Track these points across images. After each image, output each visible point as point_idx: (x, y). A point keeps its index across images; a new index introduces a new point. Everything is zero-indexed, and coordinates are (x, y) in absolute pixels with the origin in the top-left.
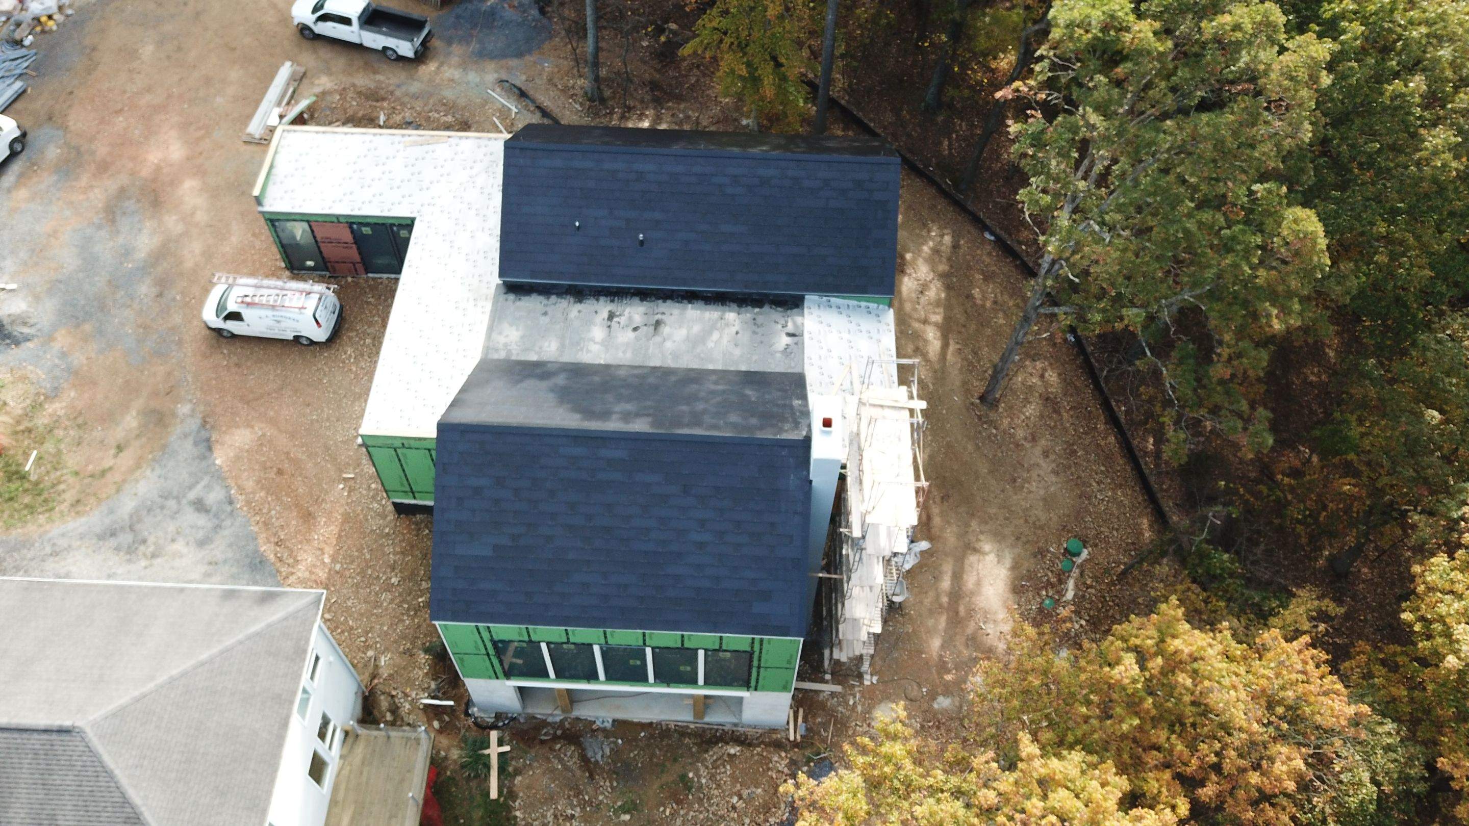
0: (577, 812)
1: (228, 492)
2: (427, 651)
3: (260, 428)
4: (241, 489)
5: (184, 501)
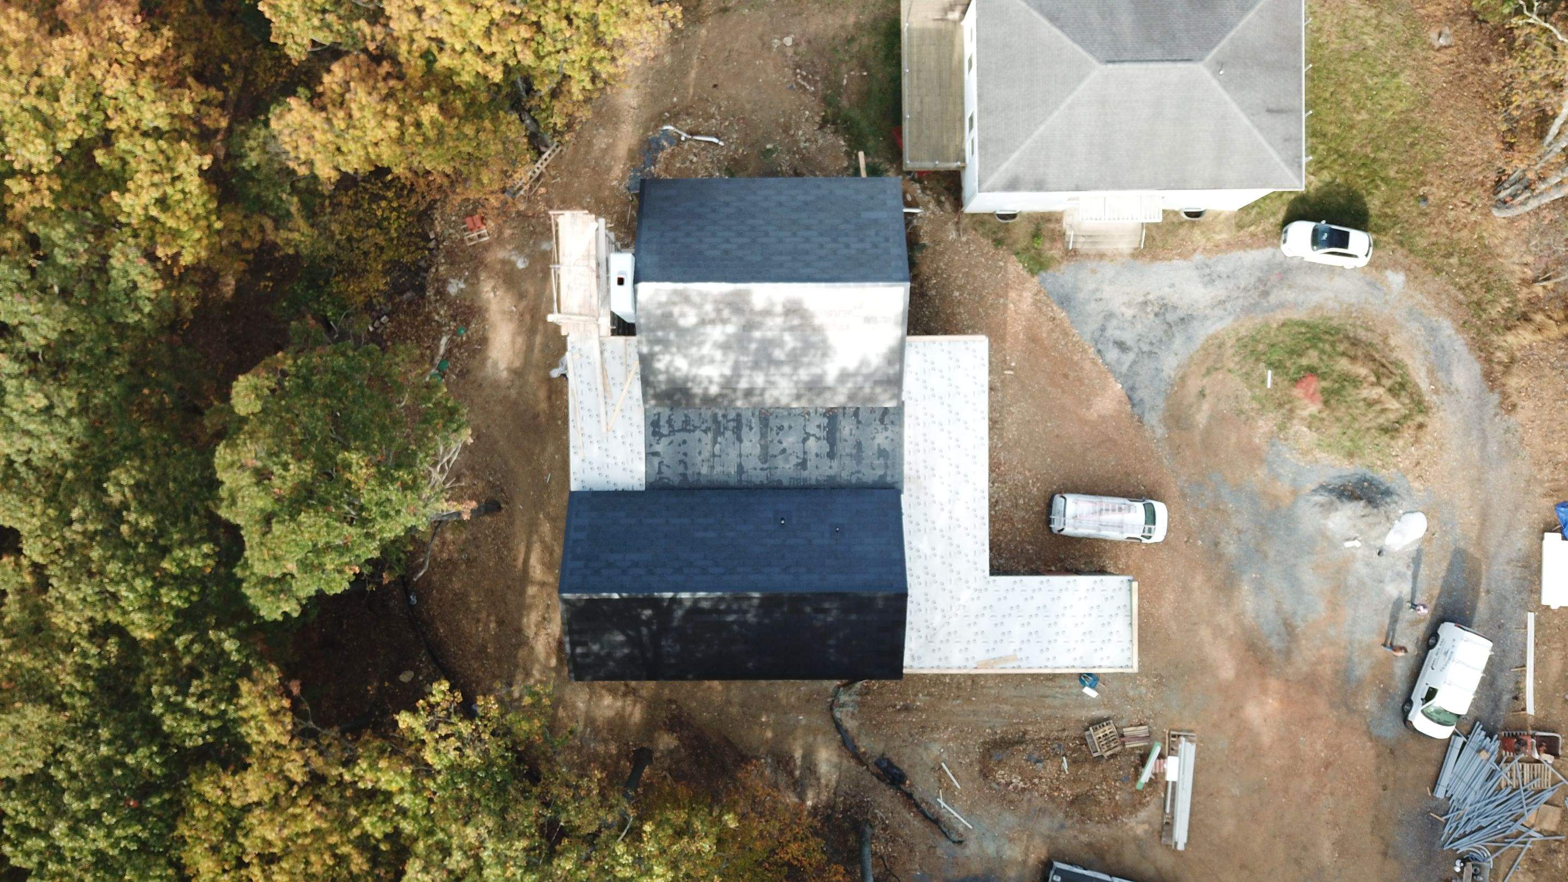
0: (802, 145)
1: (1104, 361)
2: (924, 246)
3: (1092, 415)
4: (1094, 363)
5: (1136, 350)
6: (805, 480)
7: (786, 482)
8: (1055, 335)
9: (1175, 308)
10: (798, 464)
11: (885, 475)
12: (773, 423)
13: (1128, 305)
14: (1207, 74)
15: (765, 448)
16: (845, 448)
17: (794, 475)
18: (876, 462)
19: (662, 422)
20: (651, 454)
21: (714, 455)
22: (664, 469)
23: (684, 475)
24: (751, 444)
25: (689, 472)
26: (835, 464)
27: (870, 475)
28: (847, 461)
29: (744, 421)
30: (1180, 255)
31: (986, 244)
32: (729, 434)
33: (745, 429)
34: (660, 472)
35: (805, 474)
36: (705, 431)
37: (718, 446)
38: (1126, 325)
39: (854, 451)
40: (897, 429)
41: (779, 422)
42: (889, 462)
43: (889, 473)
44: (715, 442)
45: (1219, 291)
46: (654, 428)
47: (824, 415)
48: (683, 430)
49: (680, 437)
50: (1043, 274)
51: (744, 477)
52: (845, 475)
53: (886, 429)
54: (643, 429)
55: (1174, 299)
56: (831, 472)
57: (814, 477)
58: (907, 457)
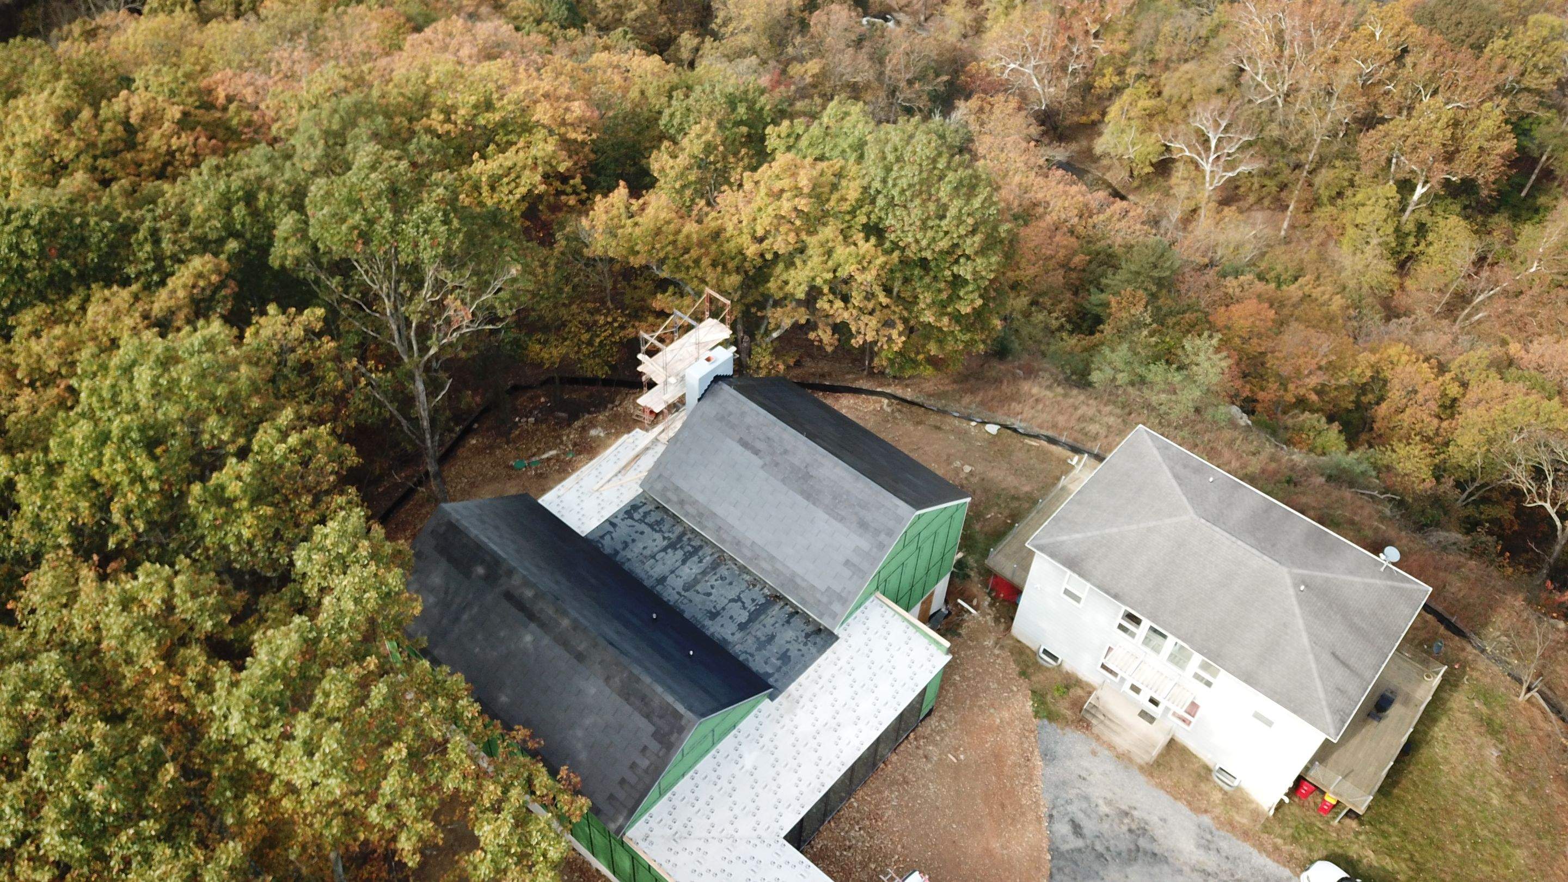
1: (1050, 826)
5: (1089, 842)
6: (704, 626)
7: (686, 615)
8: (1018, 770)
9: (1153, 840)
10: (710, 612)
11: (771, 675)
12: (723, 571)
13: (1109, 803)
14: (1288, 581)
15: (696, 581)
16: (760, 630)
17: (699, 616)
18: (774, 660)
19: (641, 510)
20: (610, 522)
21: (653, 557)
22: (608, 537)
23: (617, 552)
24: (690, 570)
25: (623, 553)
26: (739, 635)
27: (758, 665)
28: (751, 640)
29: (700, 553)
30: (1189, 804)
31: (1013, 668)
32: (680, 554)
33: (695, 559)
34: (602, 537)
35: (707, 623)
36: (664, 538)
37: (662, 554)
38: (1093, 815)
39: (763, 638)
40: (814, 650)
41: (726, 573)
42: (784, 669)
43: (776, 676)
44: (664, 550)
45: (1210, 861)
46: (631, 510)
47: (766, 596)
48: (651, 526)
49: (643, 527)
50: (1046, 722)
51: (659, 588)
52: (738, 648)
53: (805, 644)
54: (622, 505)
55: (1159, 832)
56: (730, 638)
57: (712, 630)
58: (802, 679)
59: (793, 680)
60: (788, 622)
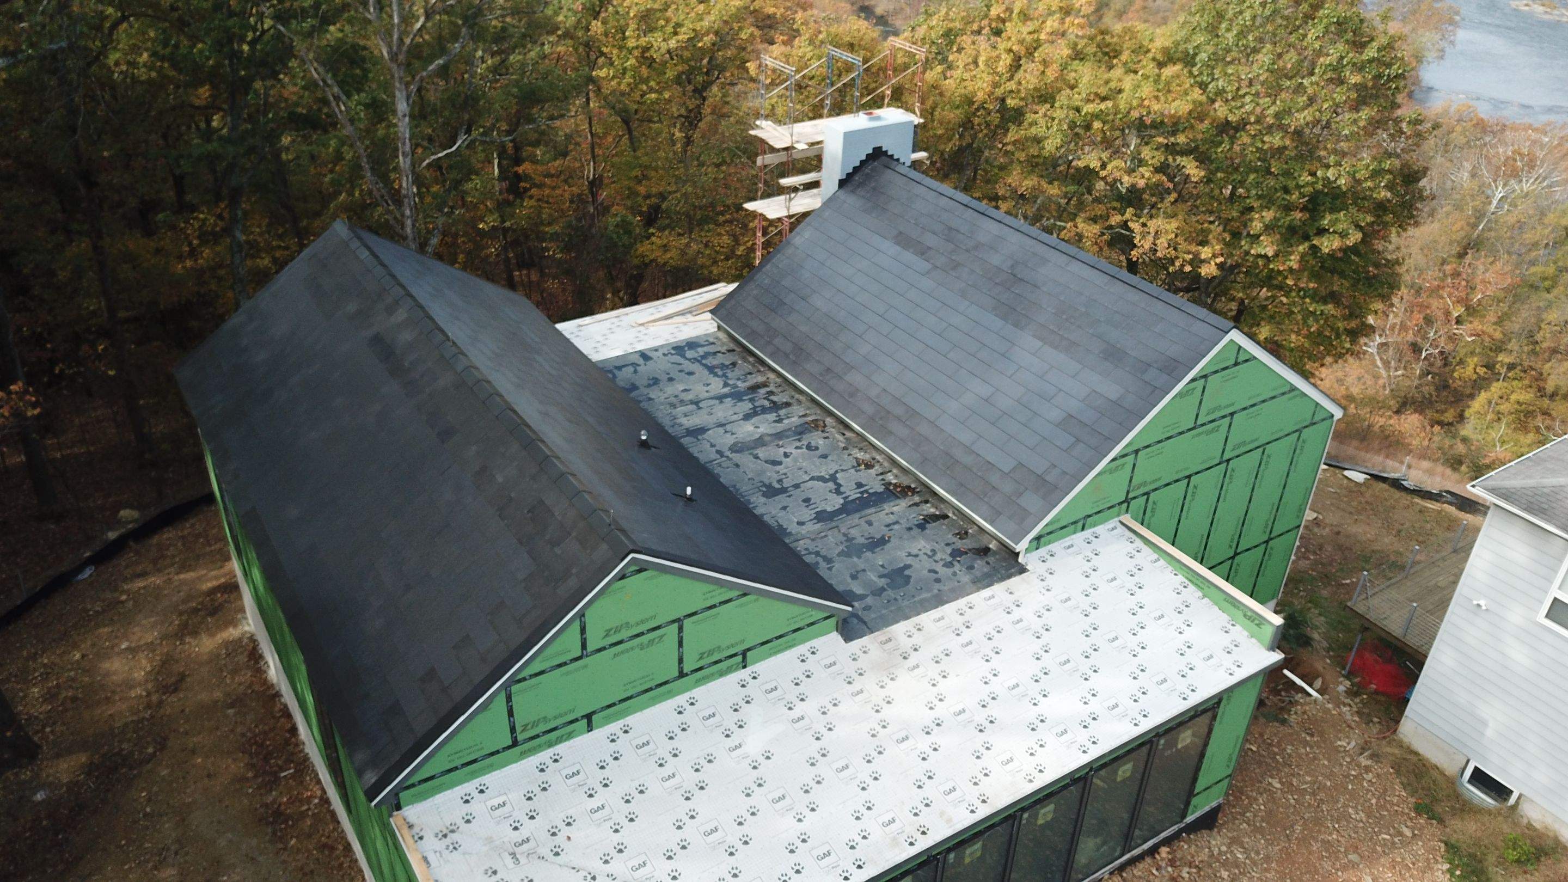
6: (749, 503)
10: (769, 487)
12: (816, 438)
15: (759, 443)
16: (856, 528)
17: (744, 488)
18: (872, 576)
19: (701, 350)
20: (644, 354)
21: (695, 403)
22: (629, 370)
23: (635, 388)
24: (755, 428)
25: (645, 391)
26: (813, 526)
28: (834, 539)
29: (782, 412)
31: (1401, 796)
32: (746, 406)
33: (772, 416)
34: (619, 368)
35: (758, 499)
36: (726, 385)
37: (714, 402)
39: (861, 541)
41: (820, 441)
44: (719, 398)
47: (889, 484)
48: (710, 368)
49: (695, 368)
52: (804, 544)
53: (949, 566)
54: (674, 340)
57: (763, 510)
58: (926, 619)
59: (907, 618)
60: (921, 527)
